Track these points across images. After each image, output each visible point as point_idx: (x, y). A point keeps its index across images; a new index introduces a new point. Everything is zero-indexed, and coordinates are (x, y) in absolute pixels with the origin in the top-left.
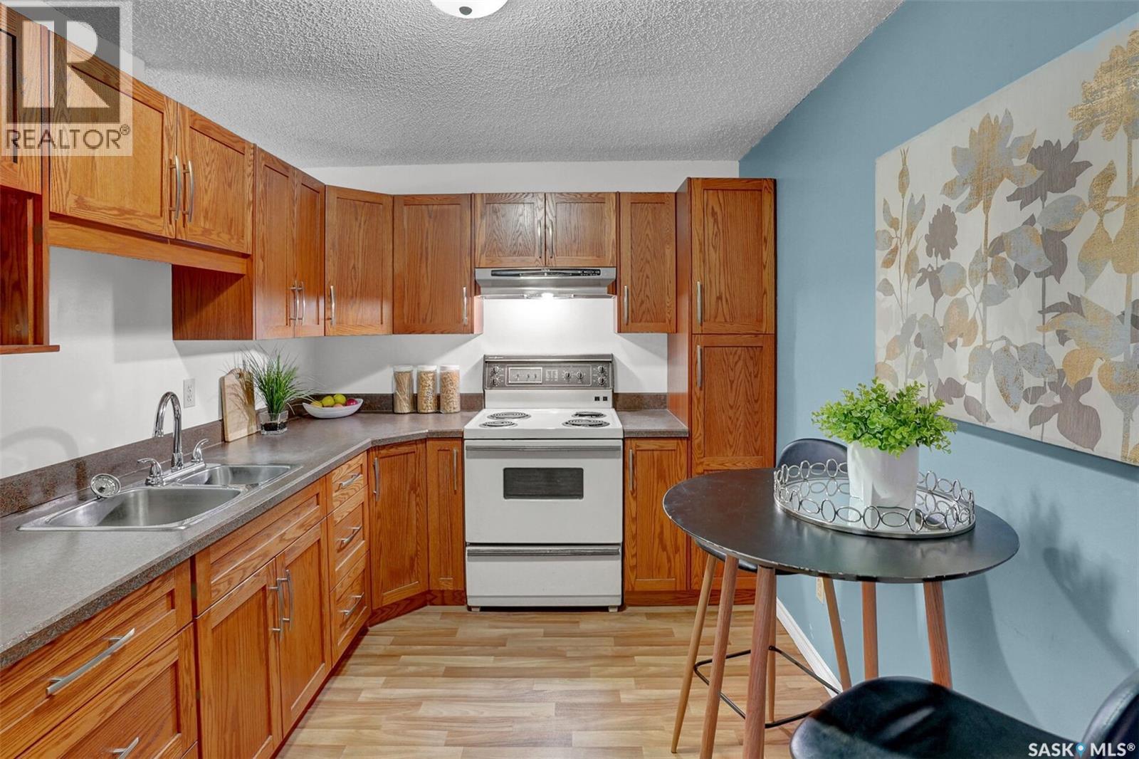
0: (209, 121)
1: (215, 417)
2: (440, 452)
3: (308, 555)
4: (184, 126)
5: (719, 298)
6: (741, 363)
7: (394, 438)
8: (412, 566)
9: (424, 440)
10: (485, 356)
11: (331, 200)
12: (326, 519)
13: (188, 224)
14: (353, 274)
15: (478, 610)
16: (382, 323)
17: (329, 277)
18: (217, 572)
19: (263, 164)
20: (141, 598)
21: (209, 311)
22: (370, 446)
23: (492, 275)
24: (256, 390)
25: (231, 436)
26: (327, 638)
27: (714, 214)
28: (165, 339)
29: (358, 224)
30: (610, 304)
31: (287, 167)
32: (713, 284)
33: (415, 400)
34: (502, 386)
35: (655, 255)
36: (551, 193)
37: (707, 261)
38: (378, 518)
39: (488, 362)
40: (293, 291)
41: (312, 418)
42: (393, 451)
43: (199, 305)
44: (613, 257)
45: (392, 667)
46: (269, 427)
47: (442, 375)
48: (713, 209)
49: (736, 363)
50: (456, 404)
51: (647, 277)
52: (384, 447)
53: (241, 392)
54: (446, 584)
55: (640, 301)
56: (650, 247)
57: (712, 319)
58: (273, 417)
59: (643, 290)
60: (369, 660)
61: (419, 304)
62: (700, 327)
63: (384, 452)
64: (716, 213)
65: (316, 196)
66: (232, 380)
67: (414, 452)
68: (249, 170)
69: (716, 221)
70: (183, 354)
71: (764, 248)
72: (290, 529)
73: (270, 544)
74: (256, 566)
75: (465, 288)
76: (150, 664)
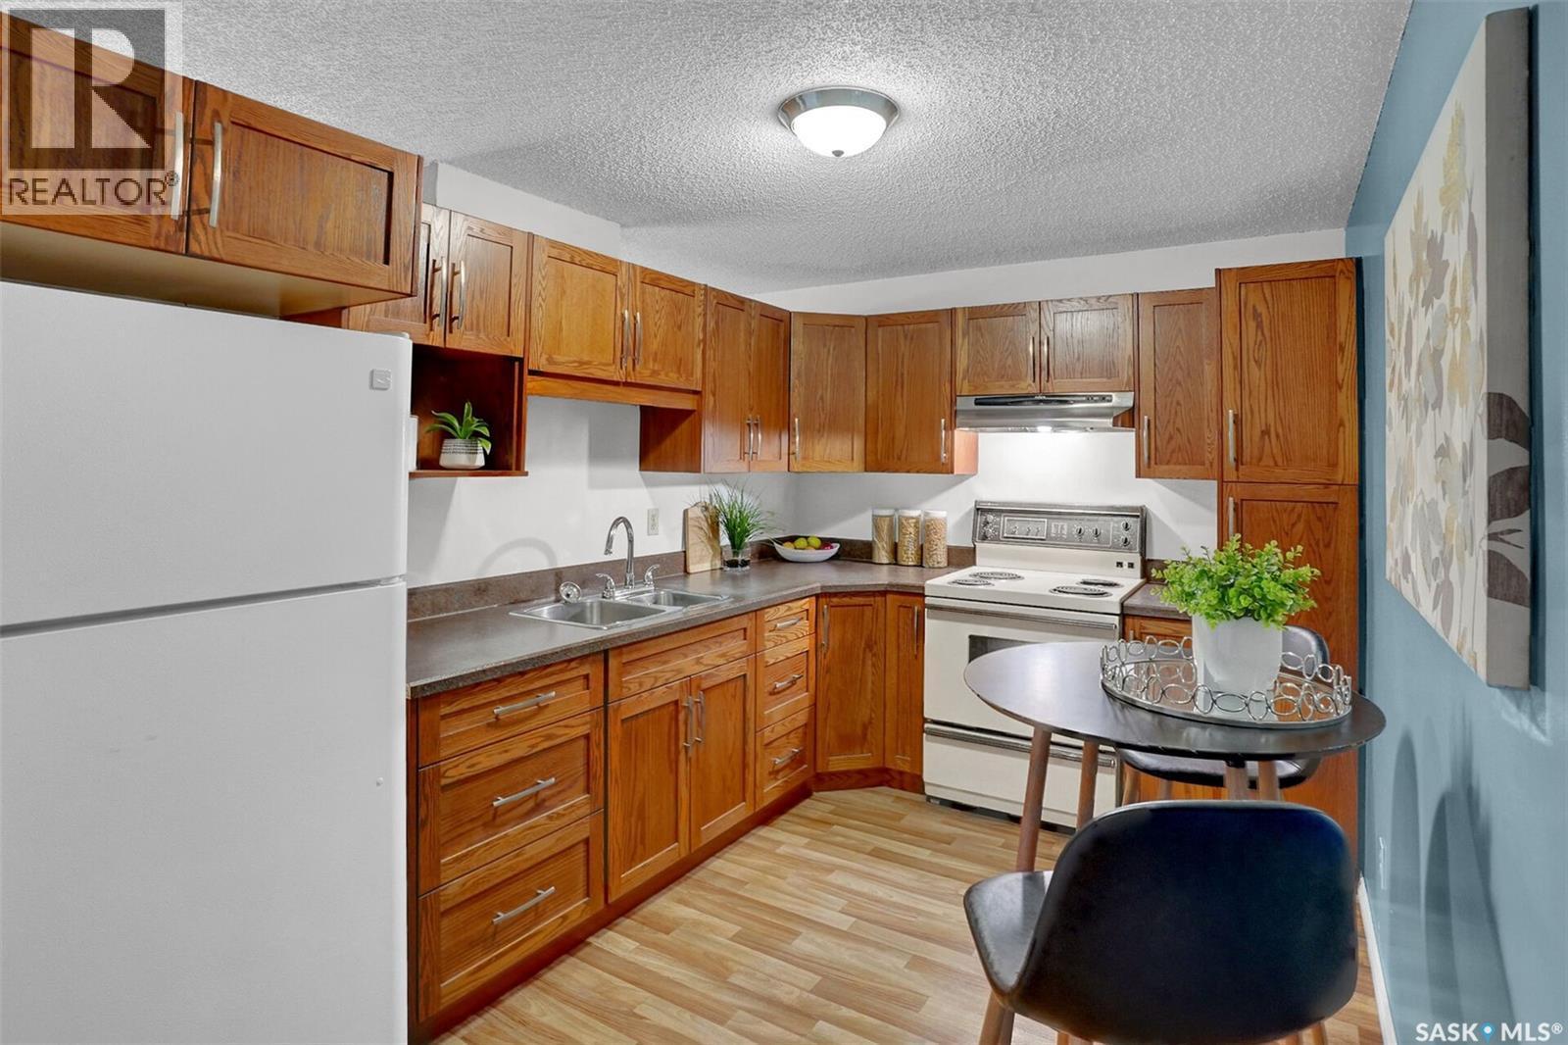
0: (657, 273)
1: (679, 548)
2: (901, 609)
3: (731, 686)
4: (635, 283)
5: (1265, 433)
6: (1300, 527)
7: (846, 586)
8: (865, 735)
9: (884, 593)
10: (976, 502)
11: (797, 326)
12: (755, 654)
13: (637, 367)
14: (821, 405)
15: (938, 802)
16: (853, 459)
17: (794, 410)
18: (629, 673)
19: (715, 302)
20: (562, 671)
21: (667, 444)
22: (819, 592)
23: (976, 404)
24: (722, 527)
25: (692, 569)
26: (750, 779)
27: (1256, 315)
28: (632, 470)
29: (826, 350)
30: (1128, 437)
31: (742, 301)
32: (1256, 415)
33: (895, 550)
34: (996, 539)
35: (1189, 374)
36: (1047, 301)
37: (1246, 382)
38: (827, 672)
39: (980, 510)
40: (749, 425)
41: (784, 560)
42: (846, 600)
43: (660, 440)
44: (1129, 379)
45: (820, 833)
46: (733, 564)
47: (925, 521)
48: (1254, 307)
49: (1293, 525)
50: (941, 557)
51: (1178, 403)
52: (835, 595)
53: (705, 525)
54: (900, 763)
55: (1167, 436)
56: (1182, 363)
57: (1254, 461)
58: (736, 554)
59: (1172, 421)
60: (803, 821)
61: (893, 438)
62: (1235, 472)
63: (835, 600)
64: (1260, 315)
65: (778, 326)
66: (697, 513)
67: (871, 605)
68: (700, 310)
69: (1259, 326)
70: (649, 484)
71: (1339, 360)
72: (711, 655)
73: (686, 664)
74: (667, 680)
75: (943, 421)
76: (566, 726)
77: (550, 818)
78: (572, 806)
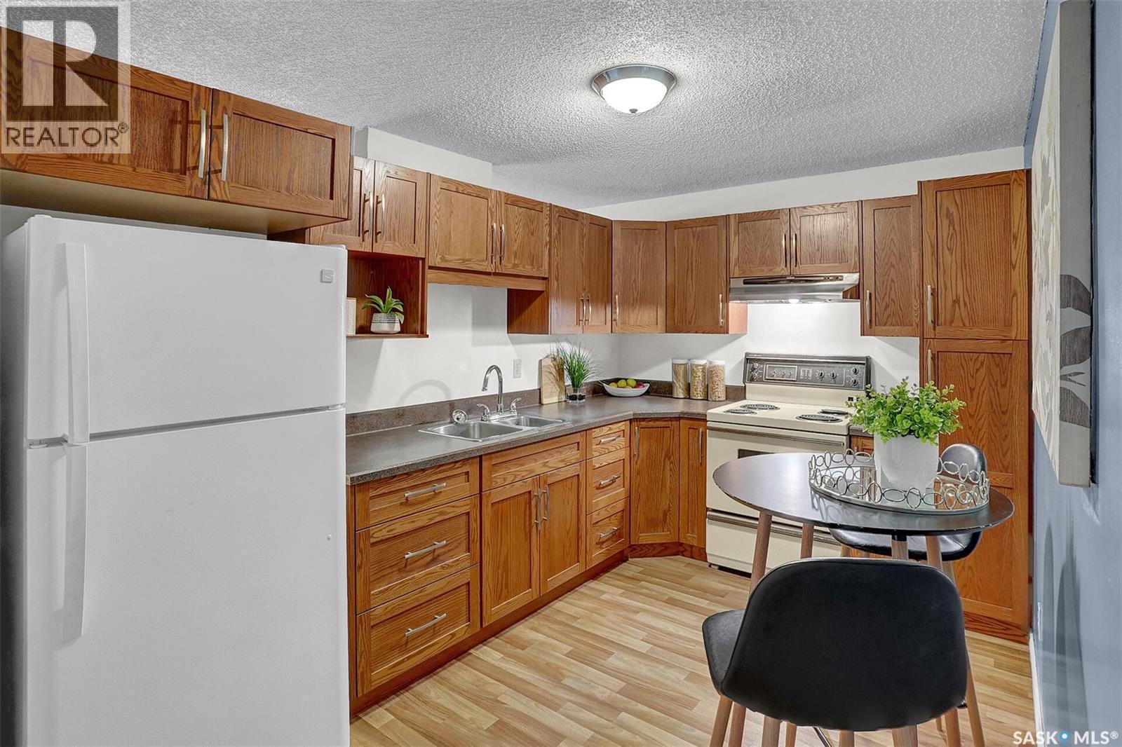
0: (514, 196)
1: (536, 387)
2: (691, 430)
3: (569, 482)
4: (501, 203)
5: (956, 302)
6: (983, 371)
7: (651, 414)
8: (665, 519)
9: (678, 419)
10: (746, 354)
11: (616, 230)
12: (585, 461)
13: (503, 262)
14: (634, 285)
15: (717, 568)
16: (657, 324)
17: (615, 289)
18: (497, 471)
19: (558, 215)
20: (450, 469)
21: (526, 314)
22: (632, 417)
23: (745, 283)
24: (566, 372)
25: (545, 401)
26: (583, 547)
27: (949, 215)
28: (502, 333)
29: (637, 247)
30: (856, 306)
31: (576, 214)
32: (949, 289)
33: (688, 388)
34: (760, 381)
35: (900, 259)
36: (795, 208)
37: (941, 264)
38: (638, 474)
39: (749, 360)
40: (582, 300)
41: (610, 396)
42: (651, 424)
43: (521, 310)
44: (855, 263)
45: (631, 586)
46: (573, 398)
47: (710, 367)
48: (947, 208)
49: (977, 370)
50: (721, 393)
51: (893, 281)
52: (644, 419)
53: (554, 371)
54: (690, 539)
55: (884, 305)
56: (895, 250)
57: (948, 323)
58: (575, 391)
59: (888, 293)
60: (620, 577)
61: (686, 309)
62: (933, 331)
63: (643, 424)
64: (952, 214)
65: (603, 230)
66: (549, 362)
67: (669, 427)
68: (546, 221)
69: (951, 223)
70: (514, 342)
71: (1013, 246)
72: (554, 460)
73: (537, 466)
74: (523, 477)
75: (721, 295)
76: (453, 507)
77: (443, 567)
78: (457, 560)
